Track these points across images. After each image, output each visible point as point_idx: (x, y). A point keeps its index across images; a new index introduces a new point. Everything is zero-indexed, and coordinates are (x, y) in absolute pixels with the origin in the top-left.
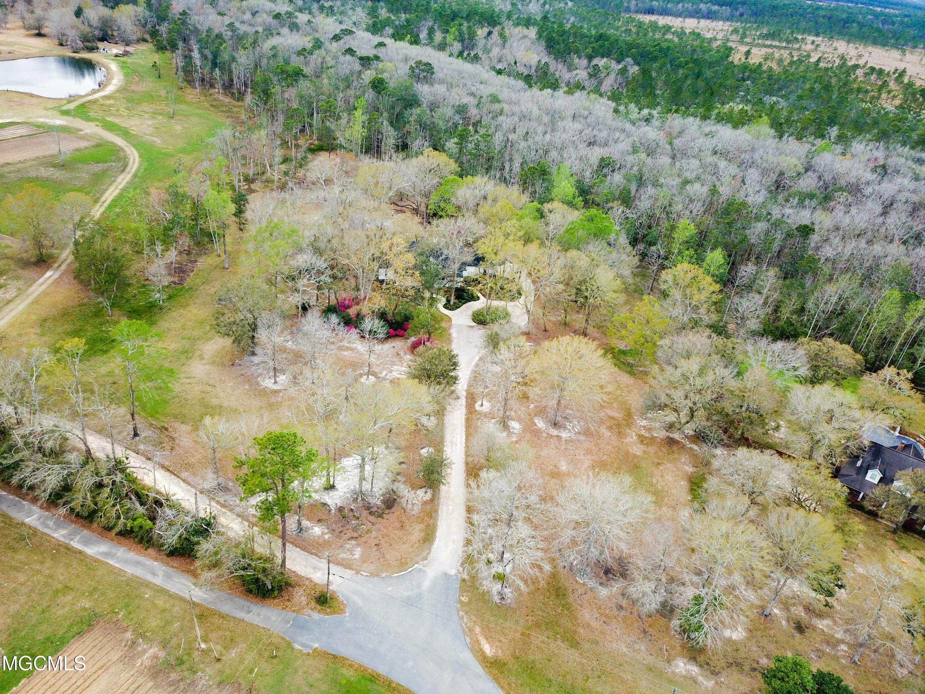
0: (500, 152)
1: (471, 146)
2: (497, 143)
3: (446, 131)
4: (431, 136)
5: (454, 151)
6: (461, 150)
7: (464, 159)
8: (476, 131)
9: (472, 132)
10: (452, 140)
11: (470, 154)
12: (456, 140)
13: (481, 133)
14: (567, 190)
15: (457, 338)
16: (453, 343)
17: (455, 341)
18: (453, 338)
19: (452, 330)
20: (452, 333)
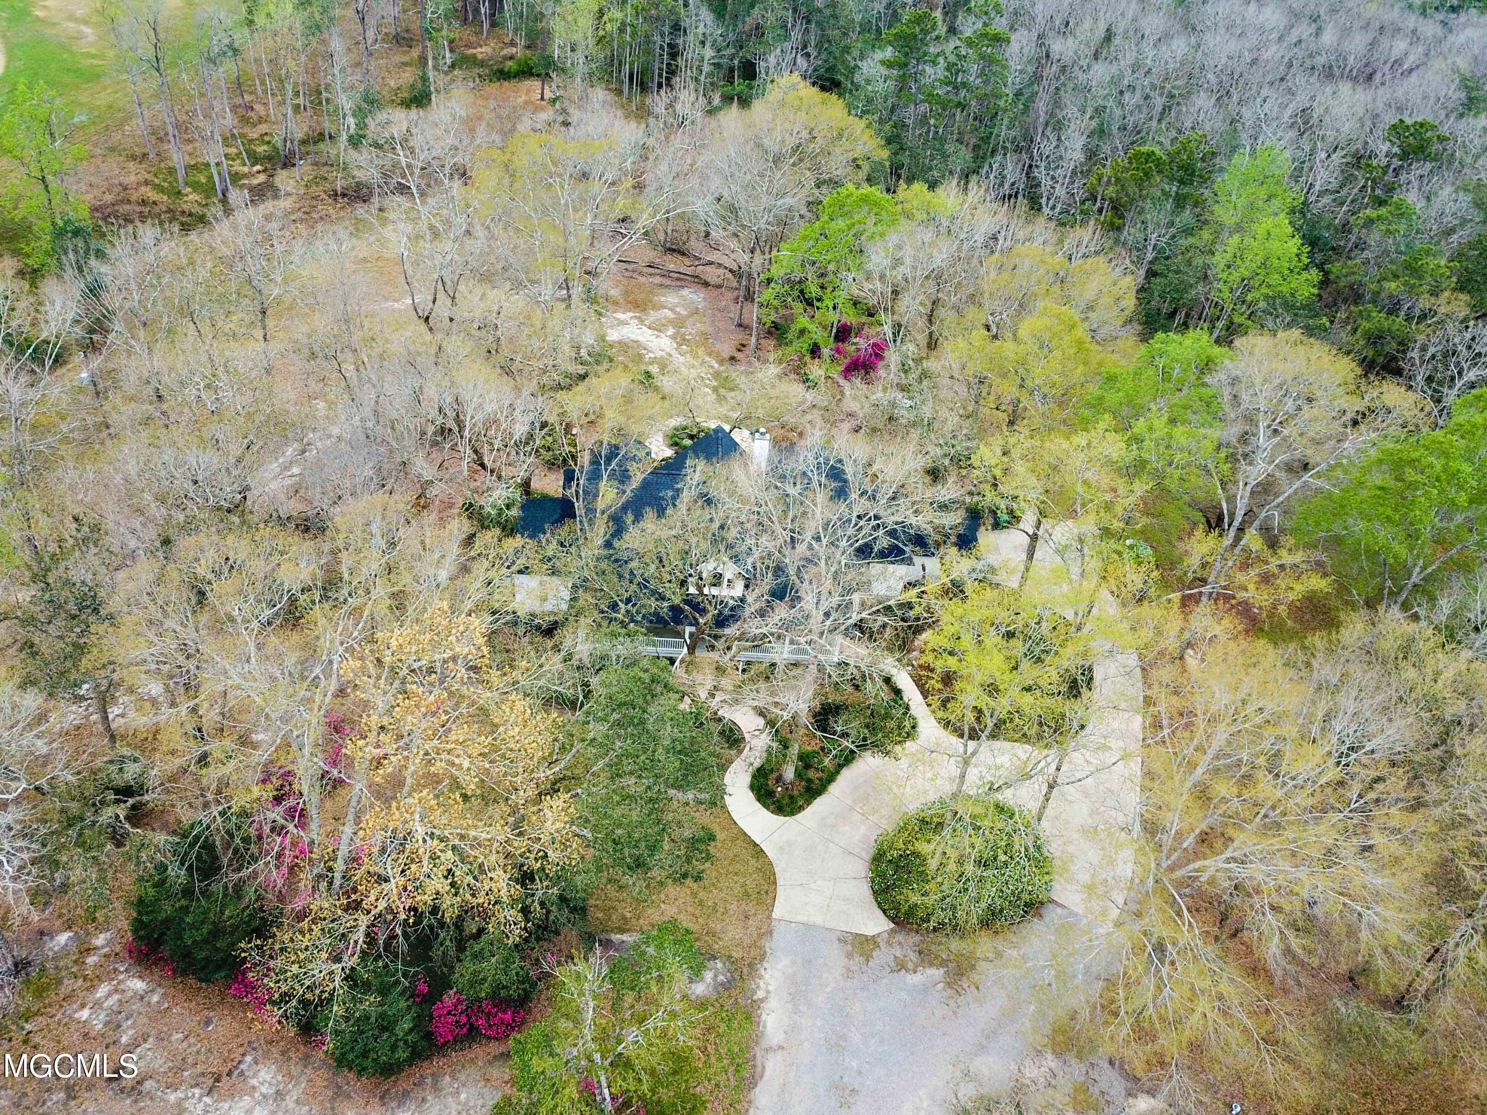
0: (1018, 94)
1: (933, 74)
2: (1015, 65)
3: (865, 27)
4: (824, 41)
5: (880, 87)
6: (902, 86)
7: (910, 115)
8: (952, 30)
9: (942, 29)
10: (879, 55)
11: (931, 98)
12: (889, 53)
13: (968, 33)
14: (1275, 246)
15: (781, 1048)
16: (757, 1090)
17: (768, 1072)
18: (764, 1044)
19: (767, 976)
20: (762, 1000)
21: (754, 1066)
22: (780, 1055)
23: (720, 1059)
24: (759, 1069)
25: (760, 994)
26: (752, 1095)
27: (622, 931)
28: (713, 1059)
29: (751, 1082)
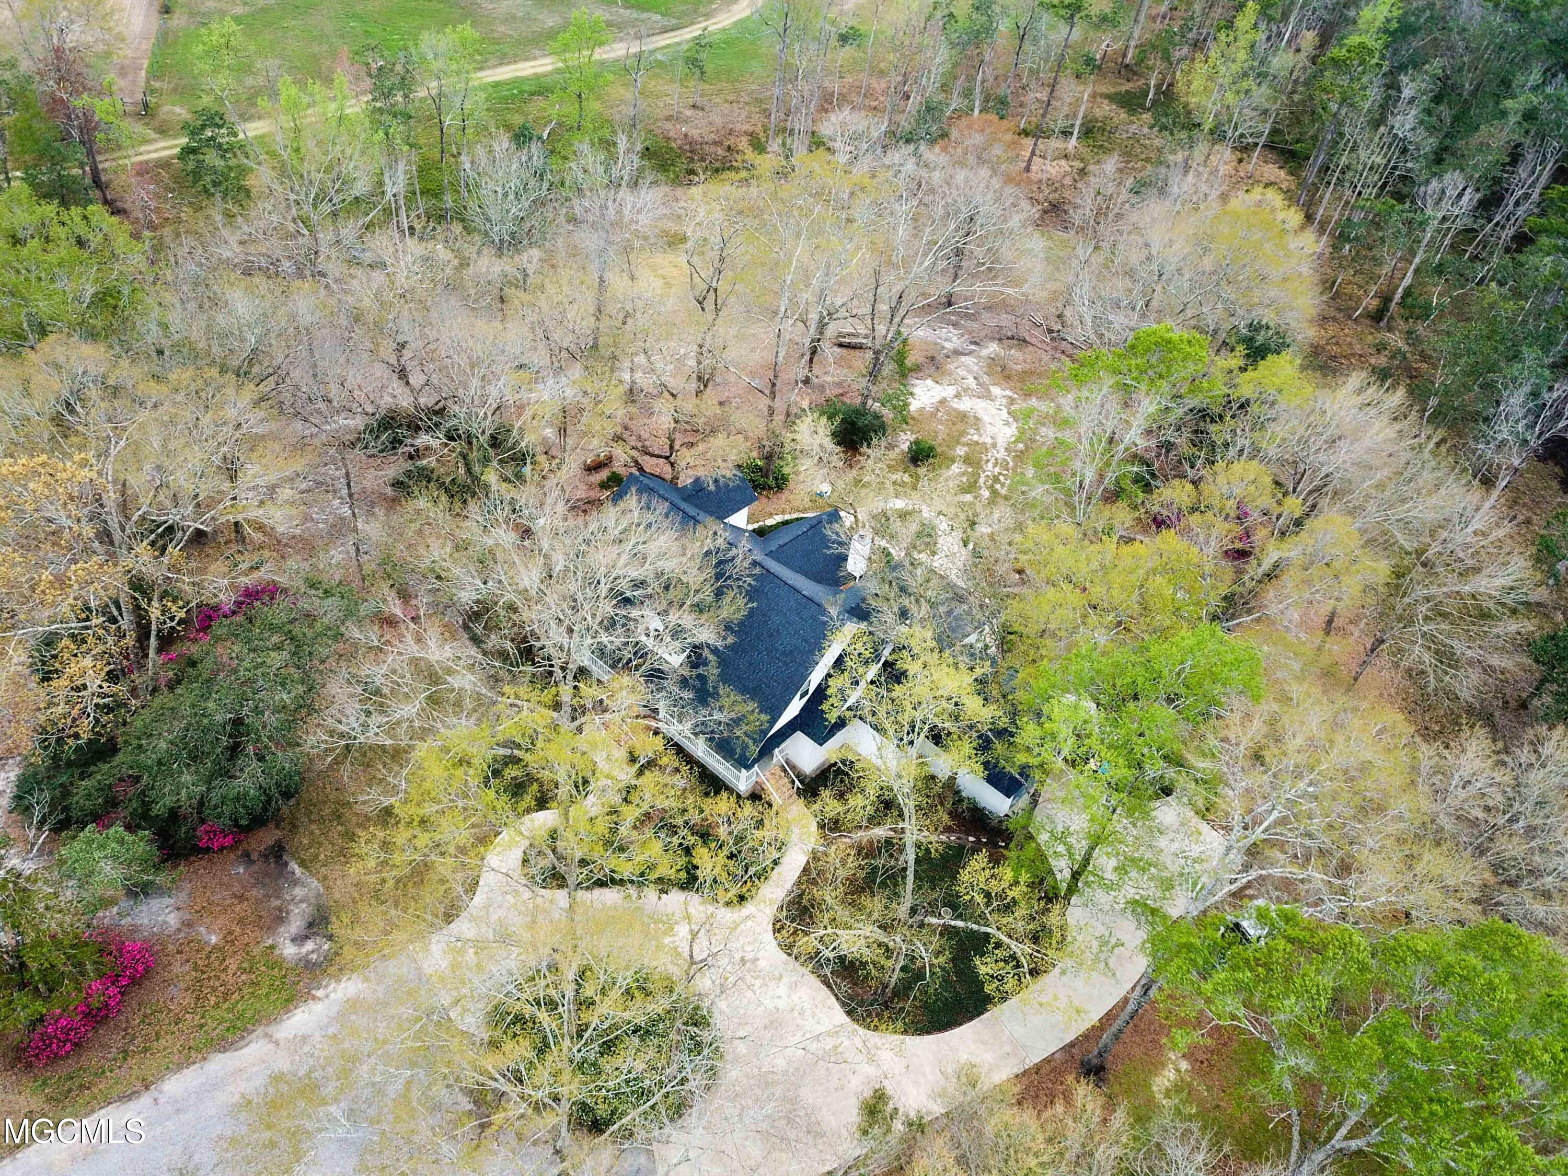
15: (277, 1043)
16: (221, 1056)
17: (243, 1051)
18: (271, 1029)
19: (343, 985)
20: (314, 998)
21: (243, 1038)
22: (272, 1046)
23: (230, 1010)
24: (242, 1043)
25: (319, 993)
26: (212, 1056)
27: (303, 864)
28: (225, 1006)
29: (223, 1045)
